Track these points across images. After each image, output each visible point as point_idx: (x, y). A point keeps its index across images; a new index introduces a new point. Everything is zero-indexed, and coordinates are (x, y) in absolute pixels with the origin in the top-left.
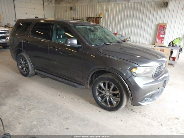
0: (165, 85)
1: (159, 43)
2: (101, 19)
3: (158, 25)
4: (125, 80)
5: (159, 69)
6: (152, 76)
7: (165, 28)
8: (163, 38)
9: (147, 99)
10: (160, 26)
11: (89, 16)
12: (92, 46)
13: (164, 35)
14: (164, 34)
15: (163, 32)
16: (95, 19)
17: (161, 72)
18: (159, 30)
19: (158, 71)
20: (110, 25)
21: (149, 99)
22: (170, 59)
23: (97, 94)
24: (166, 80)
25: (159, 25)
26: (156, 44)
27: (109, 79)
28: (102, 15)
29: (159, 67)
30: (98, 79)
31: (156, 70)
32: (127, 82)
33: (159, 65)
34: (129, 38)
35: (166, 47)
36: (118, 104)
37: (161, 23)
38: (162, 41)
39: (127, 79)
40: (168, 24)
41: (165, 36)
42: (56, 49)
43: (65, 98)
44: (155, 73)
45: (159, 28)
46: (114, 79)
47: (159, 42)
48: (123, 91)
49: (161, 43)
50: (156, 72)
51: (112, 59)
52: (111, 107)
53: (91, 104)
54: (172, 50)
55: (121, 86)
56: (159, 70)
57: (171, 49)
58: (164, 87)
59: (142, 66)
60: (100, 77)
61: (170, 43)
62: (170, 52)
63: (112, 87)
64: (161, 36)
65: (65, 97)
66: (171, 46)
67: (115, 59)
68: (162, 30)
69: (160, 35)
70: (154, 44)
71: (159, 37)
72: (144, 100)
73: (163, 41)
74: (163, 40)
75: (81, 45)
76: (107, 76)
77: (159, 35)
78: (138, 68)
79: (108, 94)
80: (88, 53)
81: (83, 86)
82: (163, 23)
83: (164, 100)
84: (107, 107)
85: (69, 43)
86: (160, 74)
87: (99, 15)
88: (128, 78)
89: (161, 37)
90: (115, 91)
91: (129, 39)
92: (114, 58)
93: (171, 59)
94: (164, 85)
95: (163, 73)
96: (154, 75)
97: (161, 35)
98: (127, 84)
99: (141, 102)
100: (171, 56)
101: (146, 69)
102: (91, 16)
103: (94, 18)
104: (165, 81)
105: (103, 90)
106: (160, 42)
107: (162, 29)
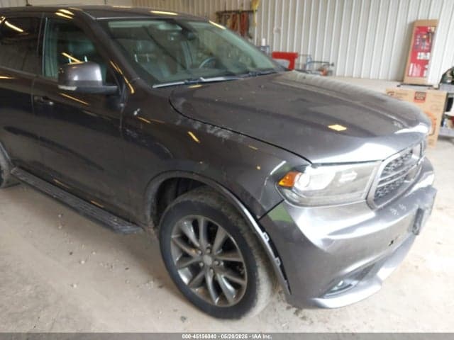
0: (417, 224)
1: (416, 76)
2: (256, 16)
3: (412, 25)
4: (258, 217)
5: (396, 169)
6: (366, 199)
7: (433, 34)
8: (426, 62)
9: (348, 282)
10: (419, 27)
11: (222, 9)
12: (155, 86)
13: (428, 54)
14: (429, 50)
15: (426, 44)
16: (238, 16)
17: (405, 178)
18: (416, 41)
19: (392, 178)
20: (279, 31)
21: (354, 283)
22: (445, 123)
23: (176, 258)
24: (422, 207)
25: (417, 25)
26: (407, 80)
27: (206, 210)
28: (257, 6)
29: (396, 161)
30: (175, 207)
31: (383, 175)
32: (264, 225)
33: (398, 156)
34: (333, 65)
35: (431, 86)
36: (241, 297)
37: (421, 21)
38: (423, 69)
39: (265, 214)
40: (440, 22)
41: (431, 56)
42: (51, 103)
43: (83, 262)
44: (375, 186)
45: (416, 34)
46: (223, 210)
47: (414, 74)
48: (256, 256)
49: (422, 75)
50: (382, 182)
51: (210, 134)
52: (219, 306)
53: (161, 287)
54: (450, 96)
55: (246, 235)
56: (394, 174)
57: (448, 94)
58: (417, 234)
59: (323, 164)
60: (180, 201)
61: (444, 75)
62: (443, 102)
63: (219, 239)
64: (421, 56)
65: (86, 261)
66: (449, 84)
67: (221, 138)
68: (423, 40)
69: (419, 54)
70: (400, 79)
71: (415, 61)
72: (336, 288)
73: (425, 72)
74: (427, 67)
75: (115, 87)
76: (200, 197)
77: (415, 54)
78: (309, 169)
79: (208, 260)
80: (136, 113)
81: (138, 225)
82: (428, 21)
83: (417, 267)
84: (208, 304)
85: (76, 78)
86: (401, 184)
87: (251, 5)
88: (267, 210)
89: (422, 58)
90: (230, 255)
91: (331, 68)
92: (219, 134)
93: (447, 122)
94: (415, 226)
95: (413, 180)
96: (372, 194)
97: (423, 54)
98: (263, 230)
99: (321, 296)
100: (446, 113)
101: (338, 175)
102: (227, 9)
103: (237, 12)
104: (420, 212)
105: (192, 246)
106: (419, 74)
107: (425, 37)
